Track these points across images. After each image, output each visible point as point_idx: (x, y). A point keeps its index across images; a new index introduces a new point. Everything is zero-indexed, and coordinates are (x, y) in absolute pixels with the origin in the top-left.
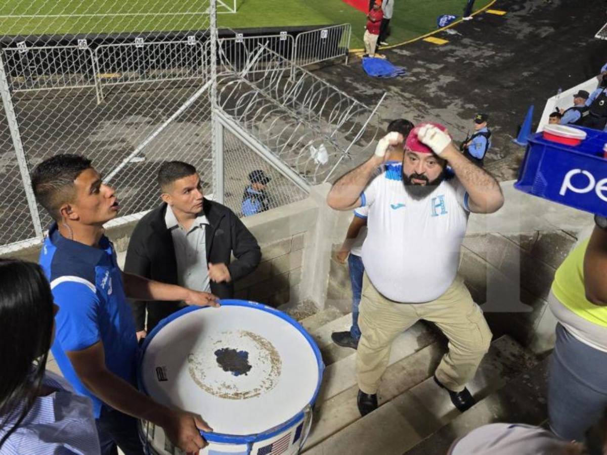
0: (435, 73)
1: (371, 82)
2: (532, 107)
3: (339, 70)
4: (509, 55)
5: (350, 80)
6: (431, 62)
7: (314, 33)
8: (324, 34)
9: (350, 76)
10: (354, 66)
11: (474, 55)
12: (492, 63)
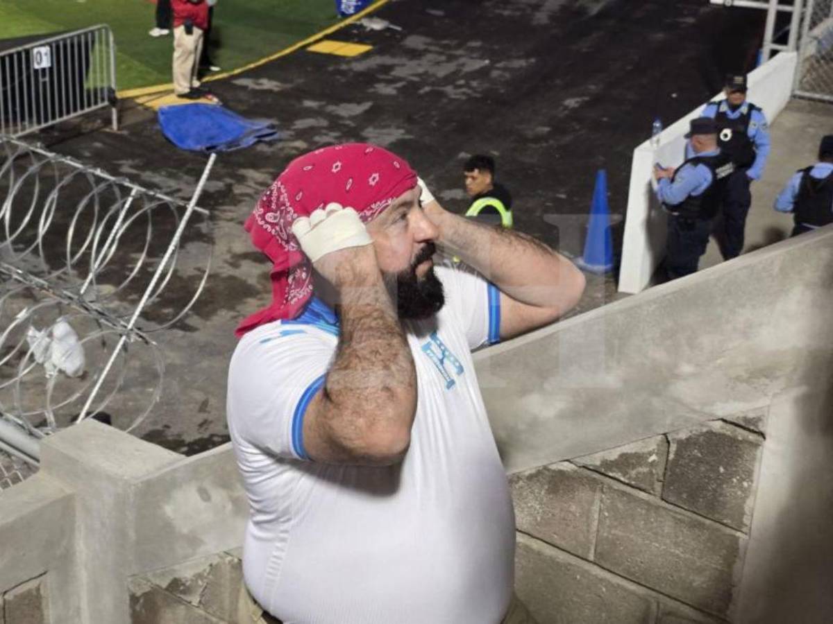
0: (352, 124)
1: (189, 166)
2: (602, 174)
3: (98, 145)
4: (522, 63)
5: (131, 167)
6: (339, 100)
7: (11, 56)
8: (42, 58)
9: (131, 156)
10: (136, 130)
11: (442, 72)
12: (486, 85)
